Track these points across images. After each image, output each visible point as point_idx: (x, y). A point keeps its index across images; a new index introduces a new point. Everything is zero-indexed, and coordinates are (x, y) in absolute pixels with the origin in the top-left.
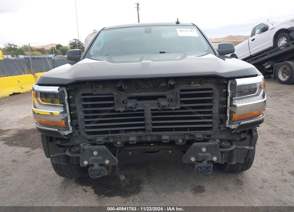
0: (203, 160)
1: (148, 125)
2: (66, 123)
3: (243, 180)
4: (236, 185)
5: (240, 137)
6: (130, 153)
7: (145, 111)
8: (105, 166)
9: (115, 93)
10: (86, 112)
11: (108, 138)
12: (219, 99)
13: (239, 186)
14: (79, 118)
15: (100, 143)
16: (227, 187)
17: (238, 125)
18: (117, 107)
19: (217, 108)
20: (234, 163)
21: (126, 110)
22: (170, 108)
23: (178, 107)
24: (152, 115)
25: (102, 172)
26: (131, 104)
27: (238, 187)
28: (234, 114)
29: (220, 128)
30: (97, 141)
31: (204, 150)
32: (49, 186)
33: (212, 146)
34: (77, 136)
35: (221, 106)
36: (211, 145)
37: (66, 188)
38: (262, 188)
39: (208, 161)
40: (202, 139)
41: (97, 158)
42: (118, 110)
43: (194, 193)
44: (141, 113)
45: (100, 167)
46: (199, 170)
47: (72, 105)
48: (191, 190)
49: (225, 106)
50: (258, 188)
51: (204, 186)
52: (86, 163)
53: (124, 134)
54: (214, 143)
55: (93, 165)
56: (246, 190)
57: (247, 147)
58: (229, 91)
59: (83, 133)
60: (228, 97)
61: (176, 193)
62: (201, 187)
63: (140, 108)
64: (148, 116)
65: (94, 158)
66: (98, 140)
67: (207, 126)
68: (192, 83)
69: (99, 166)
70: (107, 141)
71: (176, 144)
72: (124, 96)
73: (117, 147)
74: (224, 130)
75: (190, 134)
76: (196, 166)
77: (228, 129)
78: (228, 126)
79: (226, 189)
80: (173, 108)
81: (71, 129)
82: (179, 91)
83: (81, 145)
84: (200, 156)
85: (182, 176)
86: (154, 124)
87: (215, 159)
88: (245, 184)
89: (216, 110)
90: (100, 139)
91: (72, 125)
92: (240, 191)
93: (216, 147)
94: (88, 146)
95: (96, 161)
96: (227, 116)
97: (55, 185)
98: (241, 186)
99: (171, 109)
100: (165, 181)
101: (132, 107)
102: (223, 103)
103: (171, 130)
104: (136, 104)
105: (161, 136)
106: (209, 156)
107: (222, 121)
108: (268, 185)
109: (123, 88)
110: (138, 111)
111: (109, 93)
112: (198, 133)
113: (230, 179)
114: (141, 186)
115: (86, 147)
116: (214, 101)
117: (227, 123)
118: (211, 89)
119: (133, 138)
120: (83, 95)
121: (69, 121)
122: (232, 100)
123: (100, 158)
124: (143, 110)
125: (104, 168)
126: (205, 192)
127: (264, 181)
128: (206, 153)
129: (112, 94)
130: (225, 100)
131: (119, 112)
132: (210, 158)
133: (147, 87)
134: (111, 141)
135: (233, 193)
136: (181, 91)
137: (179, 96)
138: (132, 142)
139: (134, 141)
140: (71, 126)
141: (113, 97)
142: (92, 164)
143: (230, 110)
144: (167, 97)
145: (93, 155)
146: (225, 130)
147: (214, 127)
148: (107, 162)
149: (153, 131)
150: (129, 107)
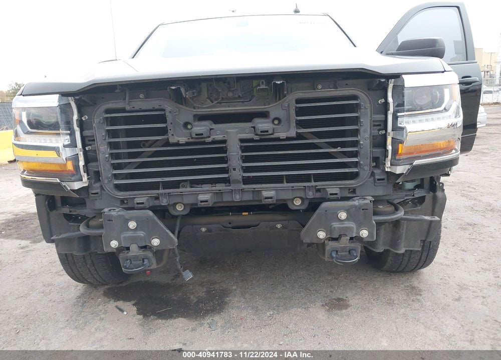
0: (340, 236)
1: (234, 169)
2: (76, 167)
3: (422, 286)
4: (408, 295)
5: (413, 196)
6: (204, 230)
7: (227, 143)
8: (152, 251)
9: (169, 107)
10: (113, 146)
11: (157, 198)
12: (371, 117)
13: (415, 298)
14: (101, 157)
15: (142, 205)
16: (391, 299)
17: (408, 167)
18: (173, 135)
19: (367, 135)
20: (402, 251)
21: (191, 140)
22: (276, 135)
23: (292, 133)
24: (243, 152)
25: (146, 261)
26: (200, 128)
27: (412, 299)
28: (400, 145)
29: (373, 174)
30: (135, 202)
31: (343, 215)
32: (54, 302)
33: (358, 208)
34: (97, 193)
35: (375, 132)
36: (355, 206)
37: (85, 305)
38: (458, 299)
39: (351, 239)
40: (339, 196)
41: (135, 235)
42: (175, 141)
43: (328, 311)
44: (220, 147)
45: (141, 253)
46: (335, 256)
47: (87, 133)
48: (323, 305)
49: (384, 132)
50: (450, 300)
51: (346, 297)
52: (114, 244)
53: (189, 189)
54: (362, 202)
55: (128, 249)
56: (428, 304)
57: (427, 218)
58: (390, 100)
59: (109, 188)
60: (389, 112)
61: (293, 311)
62: (342, 300)
63: (219, 137)
64: (235, 152)
65: (129, 234)
66: (138, 200)
67: (348, 171)
68: (320, 87)
69: (140, 250)
70: (157, 203)
71: (290, 207)
72: (186, 114)
73: (176, 217)
74: (382, 177)
75: (315, 188)
76: (328, 248)
77: (390, 175)
78: (389, 170)
79: (390, 303)
80: (283, 135)
81: (85, 178)
82: (294, 102)
83: (106, 210)
84: (335, 227)
85: (305, 282)
86: (246, 170)
87: (364, 233)
88: (425, 294)
89: (365, 138)
90: (142, 197)
91: (87, 171)
92: (416, 305)
93: (367, 209)
94: (119, 211)
95: (133, 240)
96: (386, 151)
97: (65, 300)
98: (418, 297)
99: (278, 139)
100: (274, 290)
101: (202, 134)
102: (380, 125)
103: (279, 180)
104: (211, 129)
105: (259, 192)
106: (352, 227)
107: (378, 162)
108: (469, 294)
109: (184, 94)
110: (214, 142)
111: (157, 107)
112: (331, 185)
113: (396, 285)
114: (228, 299)
115: (113, 213)
116: (362, 120)
117: (388, 164)
118: (355, 97)
119: (205, 196)
120: (108, 111)
121: (82, 163)
122: (395, 118)
123: (141, 234)
124: (224, 142)
125: (149, 254)
126: (349, 309)
127: (462, 287)
128: (346, 223)
129: (164, 110)
130: (384, 119)
131: (177, 144)
132: (355, 231)
133: (230, 94)
134: (164, 202)
135: (403, 310)
136: (298, 101)
137: (293, 112)
138: (203, 203)
139: (207, 201)
140: (86, 174)
141: (165, 114)
142: (127, 246)
143: (392, 138)
144: (271, 114)
145: (128, 229)
146: (383, 179)
147: (361, 173)
148: (156, 242)
149: (244, 184)
150: (196, 135)
